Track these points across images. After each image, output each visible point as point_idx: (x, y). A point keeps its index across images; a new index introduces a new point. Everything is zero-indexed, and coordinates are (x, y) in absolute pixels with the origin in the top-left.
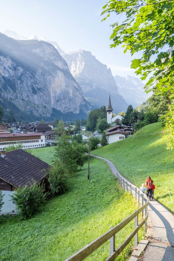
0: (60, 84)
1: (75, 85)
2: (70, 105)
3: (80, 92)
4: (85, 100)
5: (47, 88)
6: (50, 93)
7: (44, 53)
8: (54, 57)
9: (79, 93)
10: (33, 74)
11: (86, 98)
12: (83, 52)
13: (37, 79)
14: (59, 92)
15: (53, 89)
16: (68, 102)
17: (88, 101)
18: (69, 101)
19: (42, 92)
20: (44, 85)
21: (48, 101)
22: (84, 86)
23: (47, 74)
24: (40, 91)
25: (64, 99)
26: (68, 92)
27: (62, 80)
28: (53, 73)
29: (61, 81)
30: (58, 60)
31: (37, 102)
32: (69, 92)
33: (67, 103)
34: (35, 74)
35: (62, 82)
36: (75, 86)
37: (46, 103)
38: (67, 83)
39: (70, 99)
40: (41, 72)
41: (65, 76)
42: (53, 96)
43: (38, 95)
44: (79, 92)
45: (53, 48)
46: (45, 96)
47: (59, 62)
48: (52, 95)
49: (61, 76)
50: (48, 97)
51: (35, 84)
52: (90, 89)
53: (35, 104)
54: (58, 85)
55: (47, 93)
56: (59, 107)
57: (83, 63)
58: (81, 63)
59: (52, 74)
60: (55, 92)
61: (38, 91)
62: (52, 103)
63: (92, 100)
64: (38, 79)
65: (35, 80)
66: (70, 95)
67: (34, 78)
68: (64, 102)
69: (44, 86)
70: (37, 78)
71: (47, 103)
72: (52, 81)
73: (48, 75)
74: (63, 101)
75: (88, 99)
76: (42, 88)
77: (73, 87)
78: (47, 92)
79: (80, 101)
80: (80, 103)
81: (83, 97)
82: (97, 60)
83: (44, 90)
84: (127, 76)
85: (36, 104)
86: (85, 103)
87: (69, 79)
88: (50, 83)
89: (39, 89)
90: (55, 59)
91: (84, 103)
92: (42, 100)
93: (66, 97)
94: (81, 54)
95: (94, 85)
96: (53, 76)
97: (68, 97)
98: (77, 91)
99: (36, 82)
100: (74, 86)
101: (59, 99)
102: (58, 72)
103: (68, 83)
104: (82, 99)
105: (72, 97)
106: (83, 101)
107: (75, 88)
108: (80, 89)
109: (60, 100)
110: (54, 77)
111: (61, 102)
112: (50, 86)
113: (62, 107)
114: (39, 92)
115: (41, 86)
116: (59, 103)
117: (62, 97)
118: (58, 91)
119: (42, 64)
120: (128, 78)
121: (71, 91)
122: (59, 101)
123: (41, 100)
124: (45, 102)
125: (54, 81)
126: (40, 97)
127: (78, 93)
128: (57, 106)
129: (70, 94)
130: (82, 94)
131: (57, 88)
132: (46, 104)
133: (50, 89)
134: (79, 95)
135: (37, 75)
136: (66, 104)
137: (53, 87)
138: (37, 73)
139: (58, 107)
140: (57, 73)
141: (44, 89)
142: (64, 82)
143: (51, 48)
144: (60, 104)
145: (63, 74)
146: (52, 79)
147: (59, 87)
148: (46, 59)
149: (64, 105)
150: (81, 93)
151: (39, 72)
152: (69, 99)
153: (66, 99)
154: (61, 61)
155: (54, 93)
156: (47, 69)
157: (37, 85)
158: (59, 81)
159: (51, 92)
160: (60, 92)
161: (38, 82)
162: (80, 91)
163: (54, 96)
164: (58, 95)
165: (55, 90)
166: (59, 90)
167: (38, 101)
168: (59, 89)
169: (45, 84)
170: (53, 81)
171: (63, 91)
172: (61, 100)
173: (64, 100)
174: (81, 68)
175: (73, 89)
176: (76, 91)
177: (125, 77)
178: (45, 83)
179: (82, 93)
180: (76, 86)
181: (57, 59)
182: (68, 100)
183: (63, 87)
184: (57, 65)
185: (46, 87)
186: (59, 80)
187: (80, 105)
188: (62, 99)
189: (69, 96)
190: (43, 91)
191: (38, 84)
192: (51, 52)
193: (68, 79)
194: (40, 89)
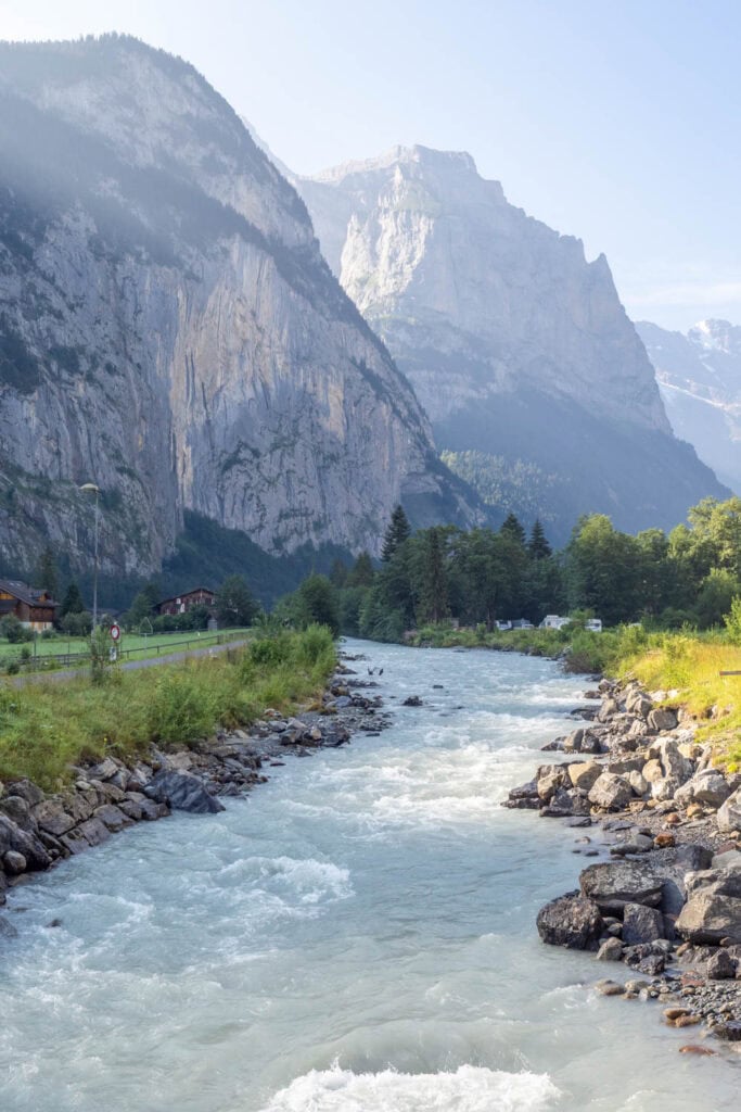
0: (245, 342)
1: (363, 351)
2: (324, 498)
3: (400, 406)
4: (434, 465)
5: (137, 359)
6: (167, 399)
7: (130, 113)
8: (203, 152)
9: (396, 411)
10: (23, 236)
11: (449, 458)
12: (416, 158)
13: (52, 280)
14: (237, 398)
15: (191, 372)
16: (312, 471)
17: (460, 475)
18: (322, 470)
19: (90, 378)
20: (110, 329)
21: (142, 455)
22: (432, 374)
23: (138, 256)
24: (73, 367)
25: (275, 447)
26: (308, 404)
27: (266, 310)
28: (194, 251)
29: (254, 314)
30: (238, 173)
31: (42, 455)
32: (321, 398)
33: (301, 481)
34: (31, 242)
35: (263, 321)
36: (363, 363)
37: (121, 470)
38: (305, 335)
39: (328, 449)
40: (94, 229)
41: (284, 285)
42: (193, 424)
43: (48, 401)
44: (394, 406)
45: (197, 89)
46: (113, 415)
47: (242, 189)
48: (185, 415)
49: (259, 282)
50: (145, 428)
51: (32, 314)
52: (473, 394)
53: (19, 471)
54: (234, 343)
55: (136, 394)
56: (238, 505)
57: (423, 226)
58: (407, 225)
59: (184, 257)
60: (207, 398)
61: (54, 367)
62: (186, 478)
63: (484, 470)
64: (59, 283)
65: (32, 288)
66: (322, 420)
67: (25, 269)
68: (276, 469)
69: (114, 336)
70: (50, 273)
71: (138, 467)
72: (182, 312)
73: (144, 257)
74: (270, 465)
75: (461, 462)
76: (92, 349)
77: (345, 364)
78: (140, 389)
79: (402, 469)
80: (403, 486)
81: (421, 441)
82: (512, 210)
83: (110, 369)
84: (711, 323)
85: (29, 469)
86: (440, 483)
87: (313, 306)
88: (167, 323)
89: (68, 358)
90: (212, 166)
91: (430, 484)
92: (84, 439)
93: (296, 433)
94: (405, 170)
95: (500, 370)
96: (191, 276)
97: (308, 436)
98: (381, 393)
99: (43, 296)
100: (353, 361)
101: (242, 445)
102: (236, 247)
103: (310, 331)
104: (413, 457)
105: (341, 434)
106: (422, 469)
107: (360, 376)
108: (399, 385)
109: (245, 454)
110: (197, 280)
111: (255, 475)
112: (169, 347)
113: (261, 507)
114: (65, 375)
115: (87, 333)
116: (237, 478)
117: (266, 432)
118: (236, 393)
119: (108, 188)
120: (714, 335)
121: (332, 396)
122: (240, 462)
123: (75, 437)
124: (117, 456)
125: (201, 311)
126: (71, 415)
127: (384, 409)
128: (222, 500)
129: (327, 413)
130: (413, 418)
131: (227, 367)
132: (125, 480)
133: (166, 363)
134: (397, 425)
135: (57, 250)
136: (295, 484)
137: (189, 359)
138: (51, 236)
139: (227, 505)
140: (226, 252)
141: (112, 358)
142: (281, 328)
143: (187, 89)
144: (247, 487)
145: (269, 263)
146: (180, 295)
147: (241, 357)
148: (145, 158)
149: (283, 490)
150: (405, 413)
151: (69, 232)
152: (317, 451)
153: (299, 447)
154: (262, 184)
155: (199, 406)
156: (145, 220)
157: (44, 322)
158: (243, 318)
159: (178, 393)
160: (250, 393)
161: (56, 302)
162: (401, 397)
163: (199, 428)
164: (233, 416)
165: (207, 384)
166: (242, 383)
167: (52, 444)
168: (236, 375)
169: (122, 325)
170: (189, 308)
171: (273, 394)
172: (256, 453)
173: (278, 452)
174: (410, 260)
175: (348, 383)
176: (373, 392)
177: (695, 334)
178: (119, 317)
179: (417, 412)
180: (373, 363)
181: (225, 160)
182: (310, 459)
183: (274, 364)
184: (224, 202)
185: (132, 346)
186: (240, 309)
187: (403, 497)
188: (263, 452)
189: (315, 428)
190: (100, 373)
191: (59, 315)
192: (188, 117)
193: (309, 308)
194: (74, 357)
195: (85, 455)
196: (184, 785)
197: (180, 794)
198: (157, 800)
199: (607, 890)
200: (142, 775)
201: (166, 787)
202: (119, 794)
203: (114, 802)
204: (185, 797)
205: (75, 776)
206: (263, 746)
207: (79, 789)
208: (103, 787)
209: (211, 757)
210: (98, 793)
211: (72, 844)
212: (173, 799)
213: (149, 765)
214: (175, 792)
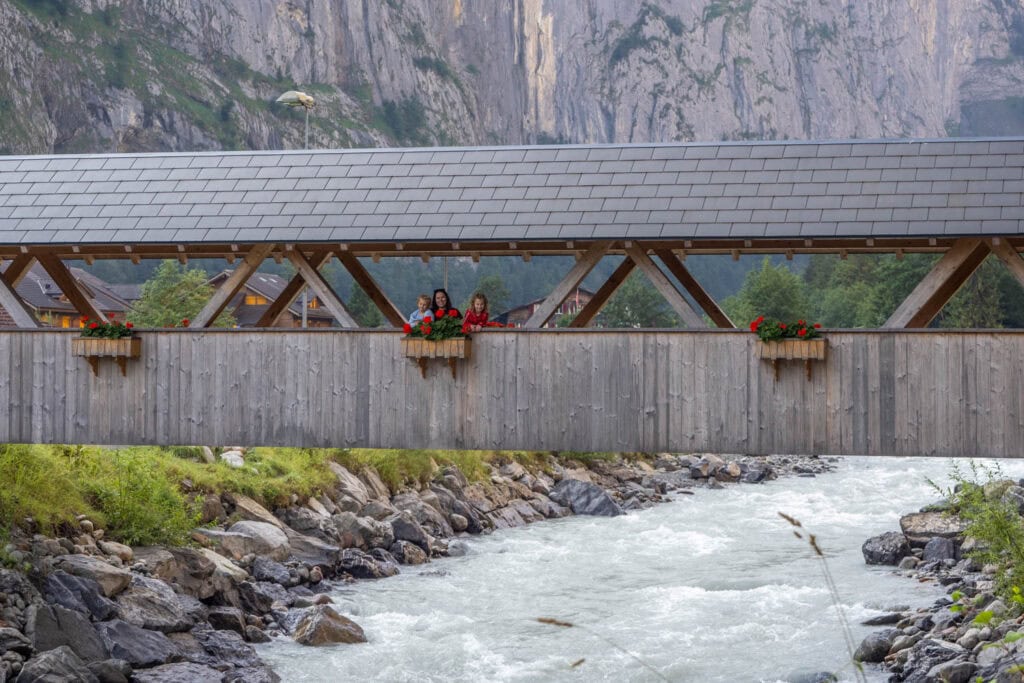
2: (807, 111)
16: (784, 59)
18: (802, 56)
21: (460, 33)
25: (712, 12)
31: (281, 37)
33: (762, 78)
37: (423, 64)
39: (815, 15)
53: (240, 69)
62: (542, 77)
68: (714, 57)
71: (454, 57)
74: (702, 50)
79: (963, 51)
80: (965, 84)
85: (257, 64)
101: (650, 11)
104: (985, 28)
106: (1003, 51)
109: (654, 28)
111: (674, 68)
113: (686, 130)
116: (640, 74)
122: (645, 43)
124: (416, 36)
128: (610, 118)
132: (431, 81)
136: (750, 82)
139: (621, 126)
144: (657, 92)
149: (726, 99)
152: (795, 21)
153: (758, 13)
167: (299, 17)
172: (675, 27)
173: (718, 23)
182: (781, 37)
187: (966, 109)
188: (689, 23)
195: (358, 37)
196: (587, 492)
197: (583, 500)
198: (560, 503)
199: (919, 530)
200: (545, 483)
201: (569, 493)
202: (527, 492)
203: (524, 498)
204: (588, 503)
205: (489, 472)
206: (669, 478)
207: (495, 482)
208: (514, 485)
209: (612, 478)
210: (511, 489)
211: (496, 521)
212: (577, 504)
213: (551, 476)
214: (578, 498)
